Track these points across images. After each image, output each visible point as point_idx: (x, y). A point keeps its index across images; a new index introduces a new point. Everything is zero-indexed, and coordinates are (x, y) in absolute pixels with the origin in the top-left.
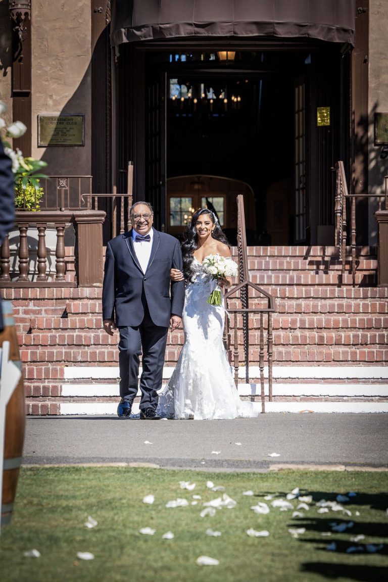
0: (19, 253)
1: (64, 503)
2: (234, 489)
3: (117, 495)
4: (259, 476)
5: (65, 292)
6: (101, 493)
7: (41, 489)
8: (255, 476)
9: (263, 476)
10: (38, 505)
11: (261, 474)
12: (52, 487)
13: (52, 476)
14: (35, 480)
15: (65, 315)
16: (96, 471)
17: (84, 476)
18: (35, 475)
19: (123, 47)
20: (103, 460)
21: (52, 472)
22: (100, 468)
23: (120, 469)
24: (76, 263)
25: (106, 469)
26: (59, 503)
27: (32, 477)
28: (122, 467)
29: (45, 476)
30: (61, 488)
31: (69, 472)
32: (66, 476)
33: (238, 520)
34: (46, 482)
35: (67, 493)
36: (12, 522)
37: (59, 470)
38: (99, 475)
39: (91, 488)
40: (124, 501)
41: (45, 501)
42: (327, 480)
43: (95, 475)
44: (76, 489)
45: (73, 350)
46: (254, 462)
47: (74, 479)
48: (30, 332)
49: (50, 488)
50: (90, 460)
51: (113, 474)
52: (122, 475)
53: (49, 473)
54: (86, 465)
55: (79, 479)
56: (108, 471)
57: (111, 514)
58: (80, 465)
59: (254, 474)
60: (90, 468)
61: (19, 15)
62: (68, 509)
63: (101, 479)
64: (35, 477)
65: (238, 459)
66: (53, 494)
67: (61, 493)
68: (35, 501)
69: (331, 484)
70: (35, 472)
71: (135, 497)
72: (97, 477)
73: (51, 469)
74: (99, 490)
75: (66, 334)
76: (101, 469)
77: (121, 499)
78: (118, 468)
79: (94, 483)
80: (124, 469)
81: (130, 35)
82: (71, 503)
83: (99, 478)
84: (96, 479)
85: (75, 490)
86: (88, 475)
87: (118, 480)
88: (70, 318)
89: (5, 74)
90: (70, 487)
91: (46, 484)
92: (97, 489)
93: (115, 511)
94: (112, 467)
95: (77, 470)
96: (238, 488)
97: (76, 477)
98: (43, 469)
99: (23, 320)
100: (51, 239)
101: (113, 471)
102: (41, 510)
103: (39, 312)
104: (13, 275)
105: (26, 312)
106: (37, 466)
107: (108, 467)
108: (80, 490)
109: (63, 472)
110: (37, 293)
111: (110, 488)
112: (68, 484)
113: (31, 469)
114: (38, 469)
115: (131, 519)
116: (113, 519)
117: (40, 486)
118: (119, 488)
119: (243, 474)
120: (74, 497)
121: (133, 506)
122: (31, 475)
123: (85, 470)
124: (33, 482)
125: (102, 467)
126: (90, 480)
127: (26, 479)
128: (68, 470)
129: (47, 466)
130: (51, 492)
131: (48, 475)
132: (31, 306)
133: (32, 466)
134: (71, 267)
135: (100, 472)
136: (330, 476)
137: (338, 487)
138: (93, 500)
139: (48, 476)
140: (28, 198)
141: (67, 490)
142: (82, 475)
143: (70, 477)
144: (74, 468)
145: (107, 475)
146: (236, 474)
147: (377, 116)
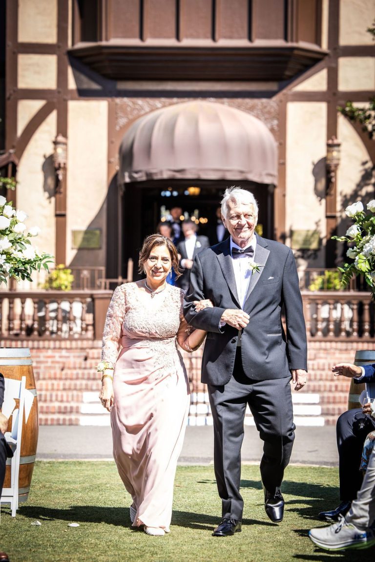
0: (56, 318)
1: (67, 486)
2: (184, 477)
3: (104, 481)
4: (202, 468)
5: (85, 344)
6: (94, 479)
7: (53, 476)
8: (200, 468)
9: (205, 468)
10: (49, 488)
11: (204, 467)
12: (61, 475)
13: (62, 467)
14: (50, 470)
15: (86, 359)
16: (93, 464)
17: (84, 467)
18: (51, 467)
19: (126, 184)
20: (101, 456)
21: (63, 465)
22: (95, 462)
23: (109, 463)
24: (94, 325)
25: (100, 463)
26: (64, 486)
27: (49, 468)
28: (111, 462)
29: (58, 467)
30: (66, 476)
31: (75, 464)
32: (72, 467)
33: (184, 500)
34: (57, 472)
35: (70, 480)
36: (29, 500)
37: (67, 463)
38: (94, 467)
39: (87, 476)
40: (108, 485)
41: (55, 485)
42: (248, 471)
43: (92, 467)
44: (77, 476)
45: (90, 383)
46: (202, 458)
47: (77, 470)
48: (62, 369)
49: (60, 476)
50: (92, 456)
51: (104, 466)
52: (110, 467)
53: (61, 465)
54: (86, 460)
55: (80, 470)
56: (101, 464)
57: (98, 494)
58: (83, 460)
59: (199, 467)
60: (89, 462)
61: (59, 164)
62: (69, 491)
63: (96, 470)
64: (51, 468)
65: (191, 456)
66: (61, 479)
67: (67, 479)
68: (48, 485)
69: (250, 474)
70: (52, 465)
71: (116, 483)
72: (93, 468)
73: (63, 463)
74: (93, 477)
75: (86, 372)
76: (97, 463)
77: (106, 484)
78: (108, 462)
79: (90, 472)
80: (112, 463)
81: (131, 177)
82: (71, 486)
83: (94, 469)
84: (92, 470)
85: (76, 478)
86: (87, 467)
87: (107, 471)
88: (89, 361)
89: (50, 202)
90: (73, 476)
91: (57, 473)
92: (91, 476)
93: (101, 493)
94: (104, 461)
95: (80, 463)
96: (187, 476)
97: (79, 468)
98: (58, 462)
99: (58, 362)
100: (77, 309)
101: (104, 464)
102: (51, 491)
103: (68, 357)
104: (52, 333)
105: (61, 357)
106: (54, 460)
107: (101, 462)
108: (79, 478)
109: (71, 464)
110: (68, 344)
111: (100, 476)
112: (72, 473)
113: (49, 463)
114: (54, 463)
115: (111, 498)
116: (98, 498)
117: (53, 475)
118: (107, 476)
119: (192, 467)
120: (75, 482)
121: (114, 489)
122: (48, 466)
123: (85, 463)
124: (49, 472)
125: (97, 461)
126: (87, 471)
127: (45, 469)
128: (75, 463)
129: (60, 460)
130: (59, 479)
131: (60, 466)
132: (64, 353)
133: (51, 460)
134: (90, 328)
135: (96, 465)
136: (250, 469)
137: (255, 476)
138: (87, 485)
139: (60, 468)
140: (62, 282)
141: (71, 477)
142: (83, 467)
143: (75, 468)
144: (78, 462)
145: (99, 467)
146: (187, 467)
147: (292, 232)
